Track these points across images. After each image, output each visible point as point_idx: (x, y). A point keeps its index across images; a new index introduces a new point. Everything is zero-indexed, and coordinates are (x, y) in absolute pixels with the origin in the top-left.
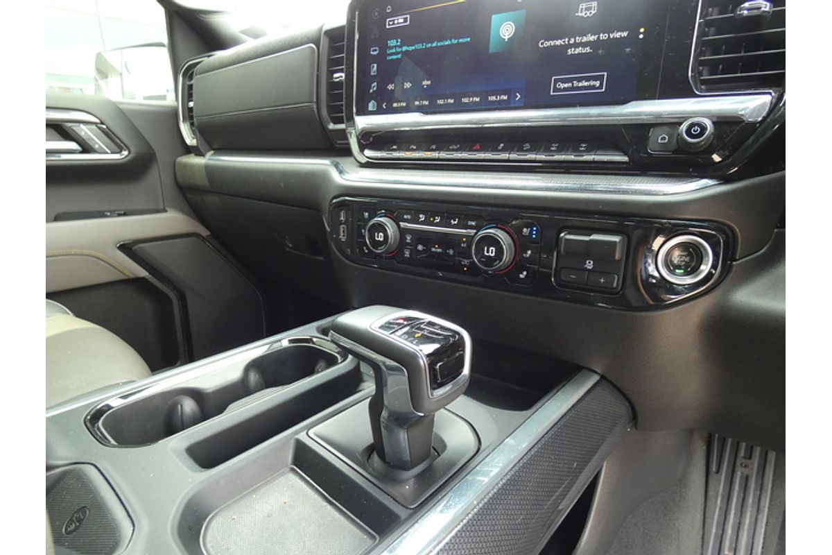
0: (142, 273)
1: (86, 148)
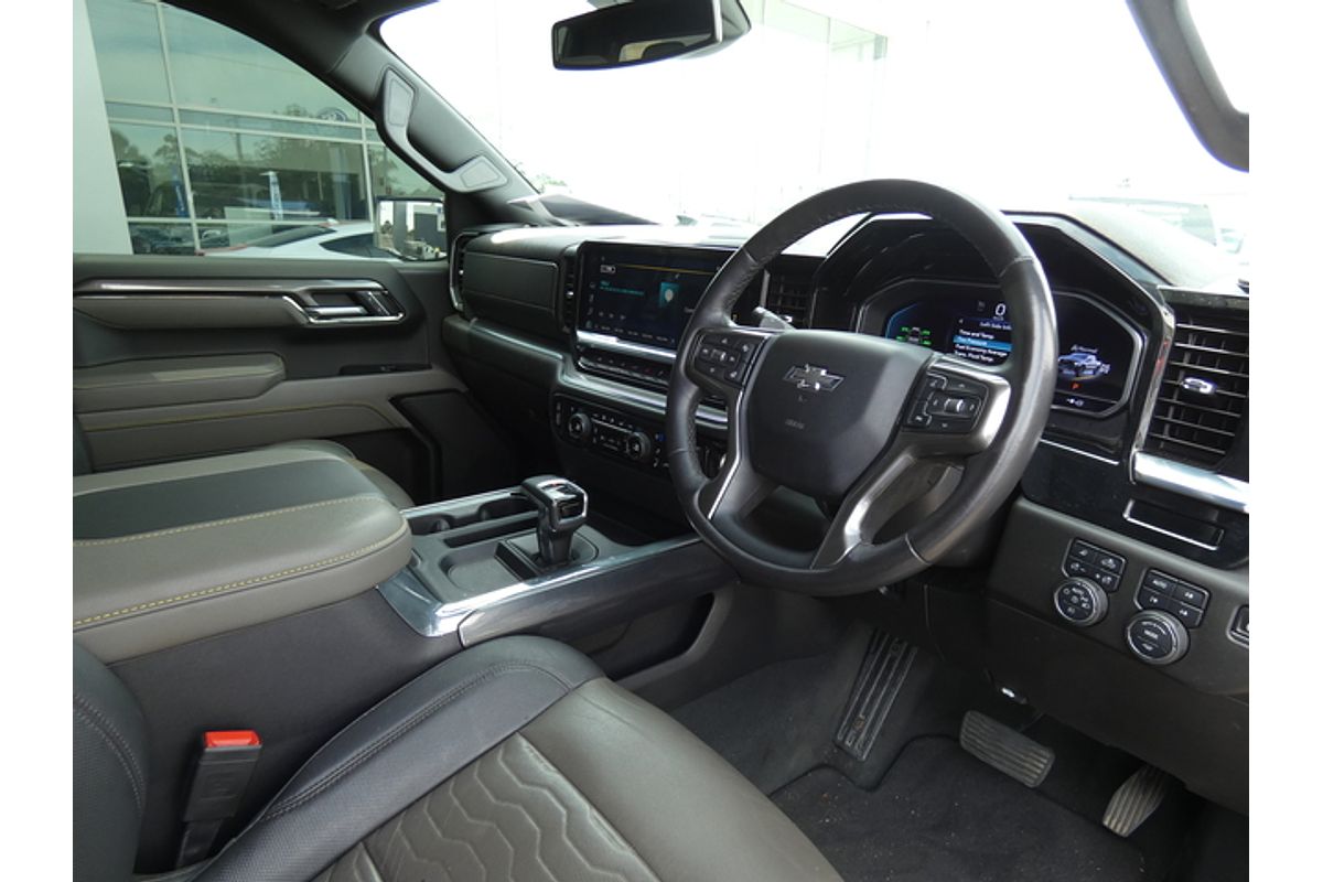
0: (407, 424)
1: (371, 312)
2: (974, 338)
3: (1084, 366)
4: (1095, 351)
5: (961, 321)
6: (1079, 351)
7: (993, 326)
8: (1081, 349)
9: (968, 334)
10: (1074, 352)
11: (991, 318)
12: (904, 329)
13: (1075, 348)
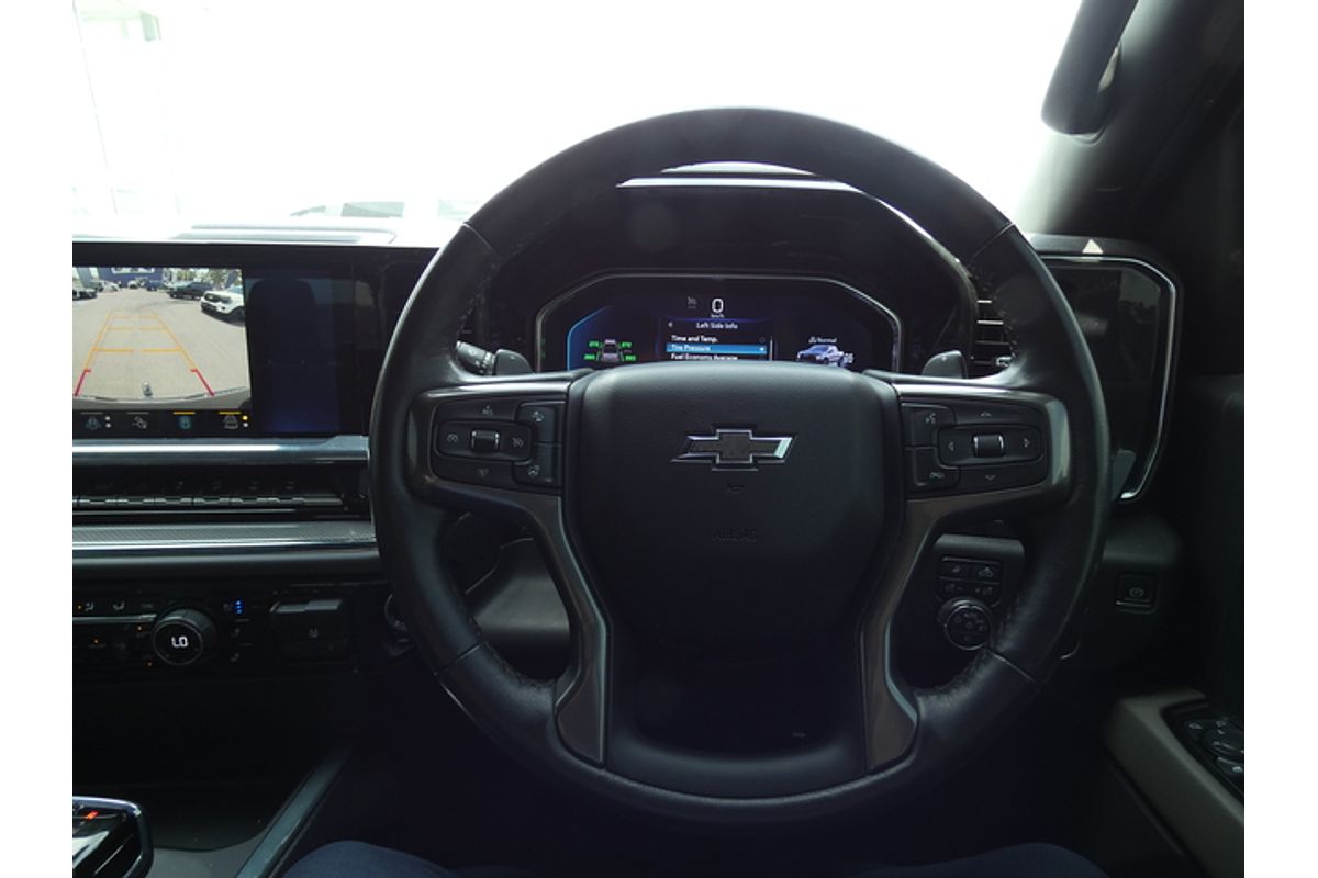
2: (693, 343)
3: (826, 358)
4: (834, 341)
5: (670, 324)
6: (818, 343)
7: (713, 326)
8: (820, 340)
9: (684, 339)
10: (813, 344)
11: (709, 317)
12: (592, 344)
13: (812, 340)
